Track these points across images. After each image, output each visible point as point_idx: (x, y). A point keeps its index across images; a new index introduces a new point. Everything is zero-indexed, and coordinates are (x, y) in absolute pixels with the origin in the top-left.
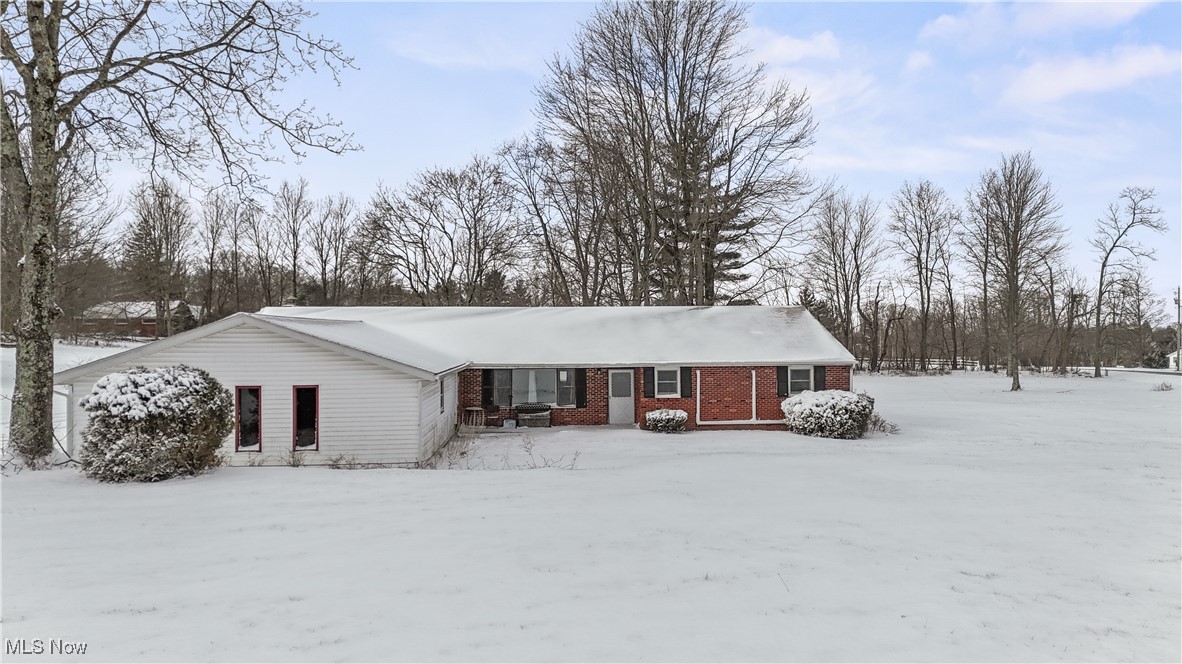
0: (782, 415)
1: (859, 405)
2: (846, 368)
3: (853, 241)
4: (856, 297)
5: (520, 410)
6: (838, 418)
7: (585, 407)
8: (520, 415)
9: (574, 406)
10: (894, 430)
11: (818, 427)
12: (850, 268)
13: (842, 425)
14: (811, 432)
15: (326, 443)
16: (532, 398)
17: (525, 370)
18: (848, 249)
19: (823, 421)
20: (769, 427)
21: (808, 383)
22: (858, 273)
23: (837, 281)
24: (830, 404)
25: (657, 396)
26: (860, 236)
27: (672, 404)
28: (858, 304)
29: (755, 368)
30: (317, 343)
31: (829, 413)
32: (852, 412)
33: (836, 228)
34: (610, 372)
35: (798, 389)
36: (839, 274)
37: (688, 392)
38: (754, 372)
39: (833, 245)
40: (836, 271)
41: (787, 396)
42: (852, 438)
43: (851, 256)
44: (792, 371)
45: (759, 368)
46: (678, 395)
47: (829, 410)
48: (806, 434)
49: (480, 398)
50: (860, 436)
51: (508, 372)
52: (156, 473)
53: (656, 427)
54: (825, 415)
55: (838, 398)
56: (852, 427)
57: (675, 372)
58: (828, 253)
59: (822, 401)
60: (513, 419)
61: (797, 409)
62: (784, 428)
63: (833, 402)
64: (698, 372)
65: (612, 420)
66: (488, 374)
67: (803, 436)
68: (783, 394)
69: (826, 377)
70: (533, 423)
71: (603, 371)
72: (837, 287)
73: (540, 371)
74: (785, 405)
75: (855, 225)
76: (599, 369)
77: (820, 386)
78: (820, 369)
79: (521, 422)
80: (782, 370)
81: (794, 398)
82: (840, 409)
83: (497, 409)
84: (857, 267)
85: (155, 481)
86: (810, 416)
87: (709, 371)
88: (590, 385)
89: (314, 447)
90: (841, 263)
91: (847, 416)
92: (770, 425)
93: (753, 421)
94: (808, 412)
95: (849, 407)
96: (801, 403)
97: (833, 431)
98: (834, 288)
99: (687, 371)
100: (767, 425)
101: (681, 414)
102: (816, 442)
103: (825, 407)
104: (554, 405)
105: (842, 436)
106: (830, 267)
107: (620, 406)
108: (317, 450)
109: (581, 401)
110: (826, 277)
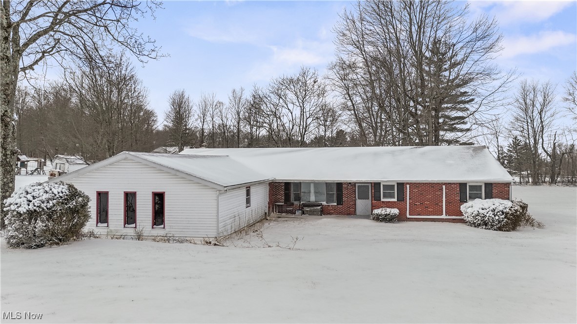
0: (461, 214)
1: (512, 209)
2: (508, 185)
3: (539, 108)
4: (541, 140)
5: (305, 205)
6: (497, 218)
7: (342, 204)
8: (304, 208)
9: (336, 204)
10: (540, 225)
11: (483, 223)
12: (537, 123)
13: (499, 222)
14: (479, 225)
15: (169, 225)
16: (313, 198)
17: (308, 184)
18: (536, 113)
19: (486, 219)
20: (454, 221)
21: (481, 194)
22: (542, 126)
23: (528, 131)
24: (491, 208)
25: (382, 200)
26: (543, 105)
27: (390, 205)
28: (542, 144)
29: (445, 184)
30: (162, 168)
31: (491, 214)
32: (507, 213)
33: (528, 101)
34: (357, 185)
35: (472, 197)
36: (529, 127)
37: (401, 198)
38: (444, 187)
39: (526, 111)
40: (528, 126)
41: (466, 202)
42: (507, 231)
43: (538, 117)
44: (469, 186)
45: (448, 185)
46: (395, 200)
47: (490, 212)
48: (475, 227)
49: (283, 198)
50: (514, 229)
51: (298, 185)
52: (35, 244)
53: (378, 218)
54: (488, 215)
55: (497, 204)
56: (507, 223)
57: (394, 186)
58: (523, 115)
59: (486, 206)
60: (301, 210)
61: (470, 210)
62: (463, 221)
63: (494, 207)
64: (408, 186)
65: (358, 212)
66: (287, 185)
67: (473, 228)
68: (463, 200)
69: (493, 190)
70: (312, 213)
71: (353, 185)
72: (528, 134)
73: (317, 184)
74: (463, 208)
75: (540, 99)
76: (350, 183)
77: (489, 196)
78: (489, 186)
79: (305, 212)
80: (463, 186)
81: (470, 203)
82: (499, 212)
83: (293, 204)
84: (542, 122)
85: (34, 248)
86: (478, 215)
87: (414, 185)
88: (344, 192)
89: (162, 226)
90: (531, 121)
91: (503, 216)
92: (455, 219)
93: (444, 216)
94: (476, 213)
95: (505, 211)
96: (473, 207)
97: (493, 226)
98: (526, 135)
99: (401, 186)
100: (453, 219)
101: (395, 211)
102: (482, 232)
103: (488, 210)
104: (324, 203)
105: (500, 229)
106: (525, 124)
107: (362, 205)
108: (164, 228)
109: (340, 201)
110: (522, 129)
